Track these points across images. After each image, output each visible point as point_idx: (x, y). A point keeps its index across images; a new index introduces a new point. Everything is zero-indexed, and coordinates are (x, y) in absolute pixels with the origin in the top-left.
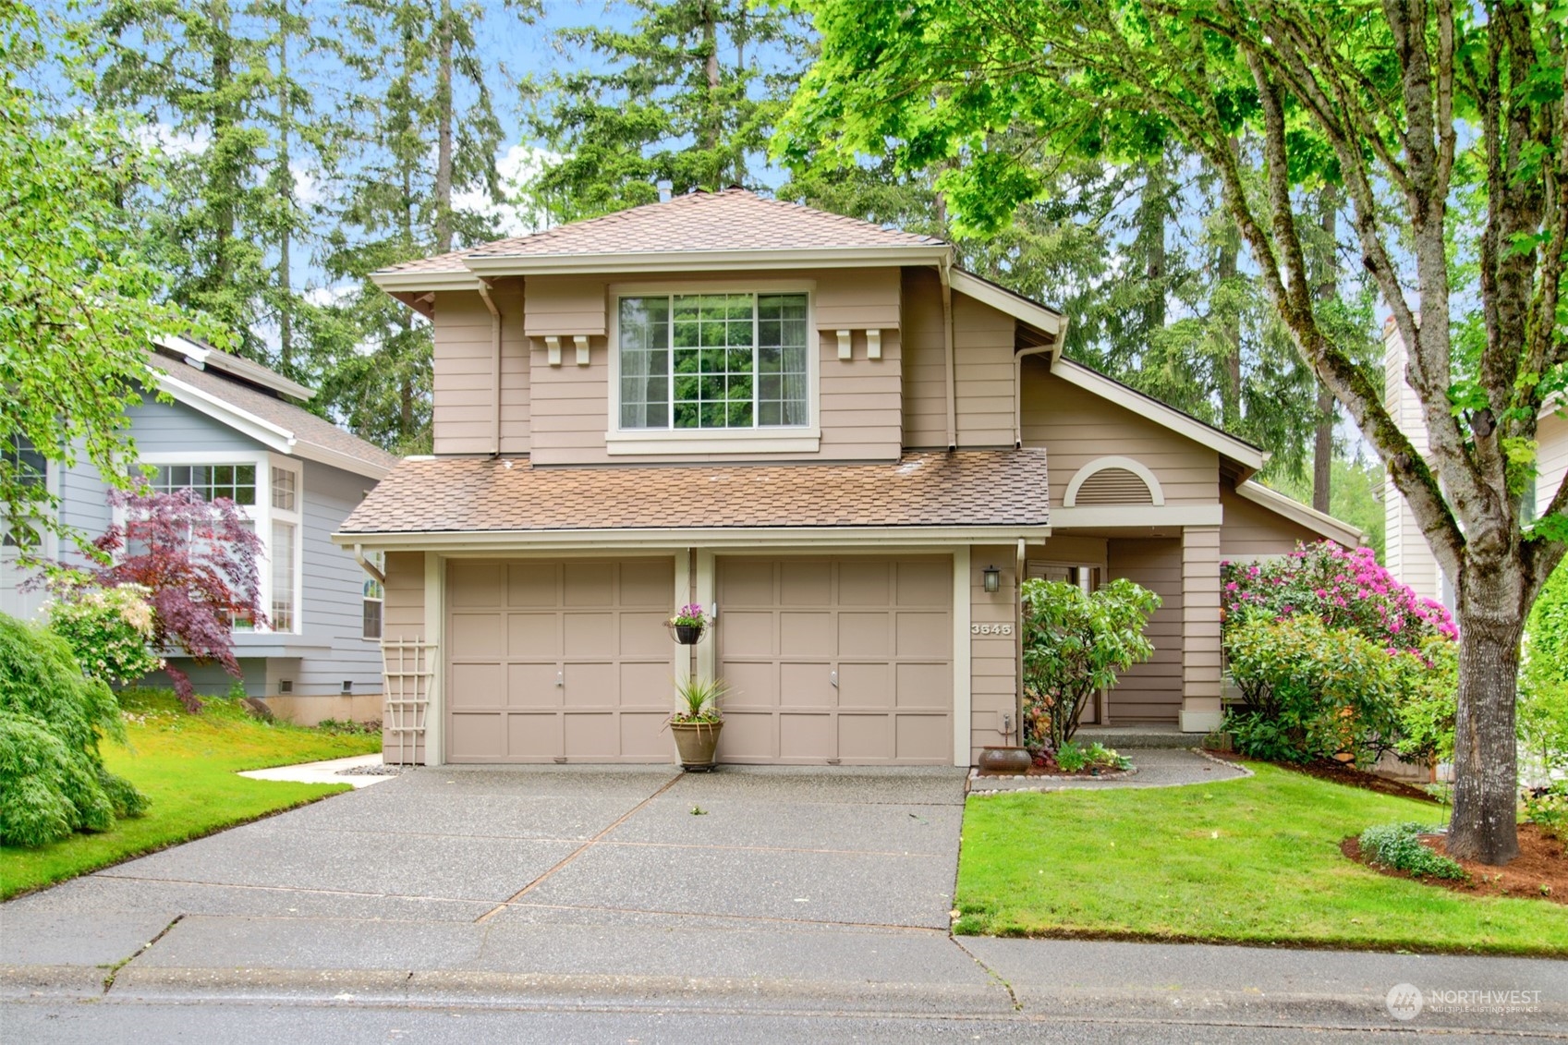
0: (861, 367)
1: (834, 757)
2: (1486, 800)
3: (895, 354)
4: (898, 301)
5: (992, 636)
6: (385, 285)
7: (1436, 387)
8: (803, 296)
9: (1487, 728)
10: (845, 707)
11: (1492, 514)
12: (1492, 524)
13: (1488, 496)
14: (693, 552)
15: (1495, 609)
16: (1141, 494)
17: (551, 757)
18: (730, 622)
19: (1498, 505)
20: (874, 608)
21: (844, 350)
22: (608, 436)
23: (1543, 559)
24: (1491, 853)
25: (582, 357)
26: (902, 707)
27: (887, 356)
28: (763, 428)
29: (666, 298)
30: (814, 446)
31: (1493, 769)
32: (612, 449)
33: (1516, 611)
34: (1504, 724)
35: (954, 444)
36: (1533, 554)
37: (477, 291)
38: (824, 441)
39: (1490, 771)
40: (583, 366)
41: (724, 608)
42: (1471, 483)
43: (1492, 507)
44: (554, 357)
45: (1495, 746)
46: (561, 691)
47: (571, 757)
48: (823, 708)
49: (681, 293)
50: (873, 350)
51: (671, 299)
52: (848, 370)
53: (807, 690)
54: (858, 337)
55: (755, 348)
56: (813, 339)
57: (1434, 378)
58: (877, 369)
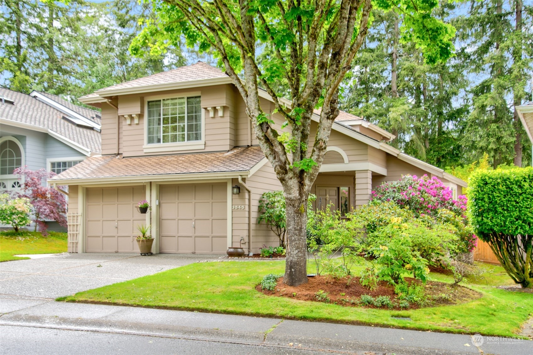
0: (217, 120)
1: (194, 251)
2: (291, 263)
3: (228, 114)
4: (225, 96)
5: (238, 210)
6: (84, 102)
7: (253, 116)
8: (200, 97)
9: (291, 237)
10: (197, 234)
11: (277, 160)
12: (277, 164)
13: (275, 154)
14: (151, 182)
15: (290, 194)
16: (340, 159)
17: (114, 250)
18: (164, 206)
19: (278, 156)
20: (206, 201)
21: (211, 114)
22: (144, 147)
23: (308, 176)
24: (292, 282)
25: (136, 121)
26: (214, 234)
27: (225, 115)
28: (189, 142)
29: (160, 101)
30: (203, 147)
31: (293, 252)
32: (145, 151)
33: (298, 195)
34: (297, 235)
35: (250, 144)
36: (304, 174)
37: (106, 102)
38: (206, 145)
39: (292, 252)
40: (137, 124)
41: (162, 202)
42: (268, 149)
43: (276, 157)
44: (128, 122)
45: (293, 243)
46: (116, 229)
47: (119, 251)
48: (190, 234)
49: (165, 98)
50: (220, 113)
51: (162, 101)
52: (214, 120)
53: (186, 229)
54: (215, 109)
55: (186, 115)
56: (203, 111)
57: (252, 112)
58: (223, 120)
